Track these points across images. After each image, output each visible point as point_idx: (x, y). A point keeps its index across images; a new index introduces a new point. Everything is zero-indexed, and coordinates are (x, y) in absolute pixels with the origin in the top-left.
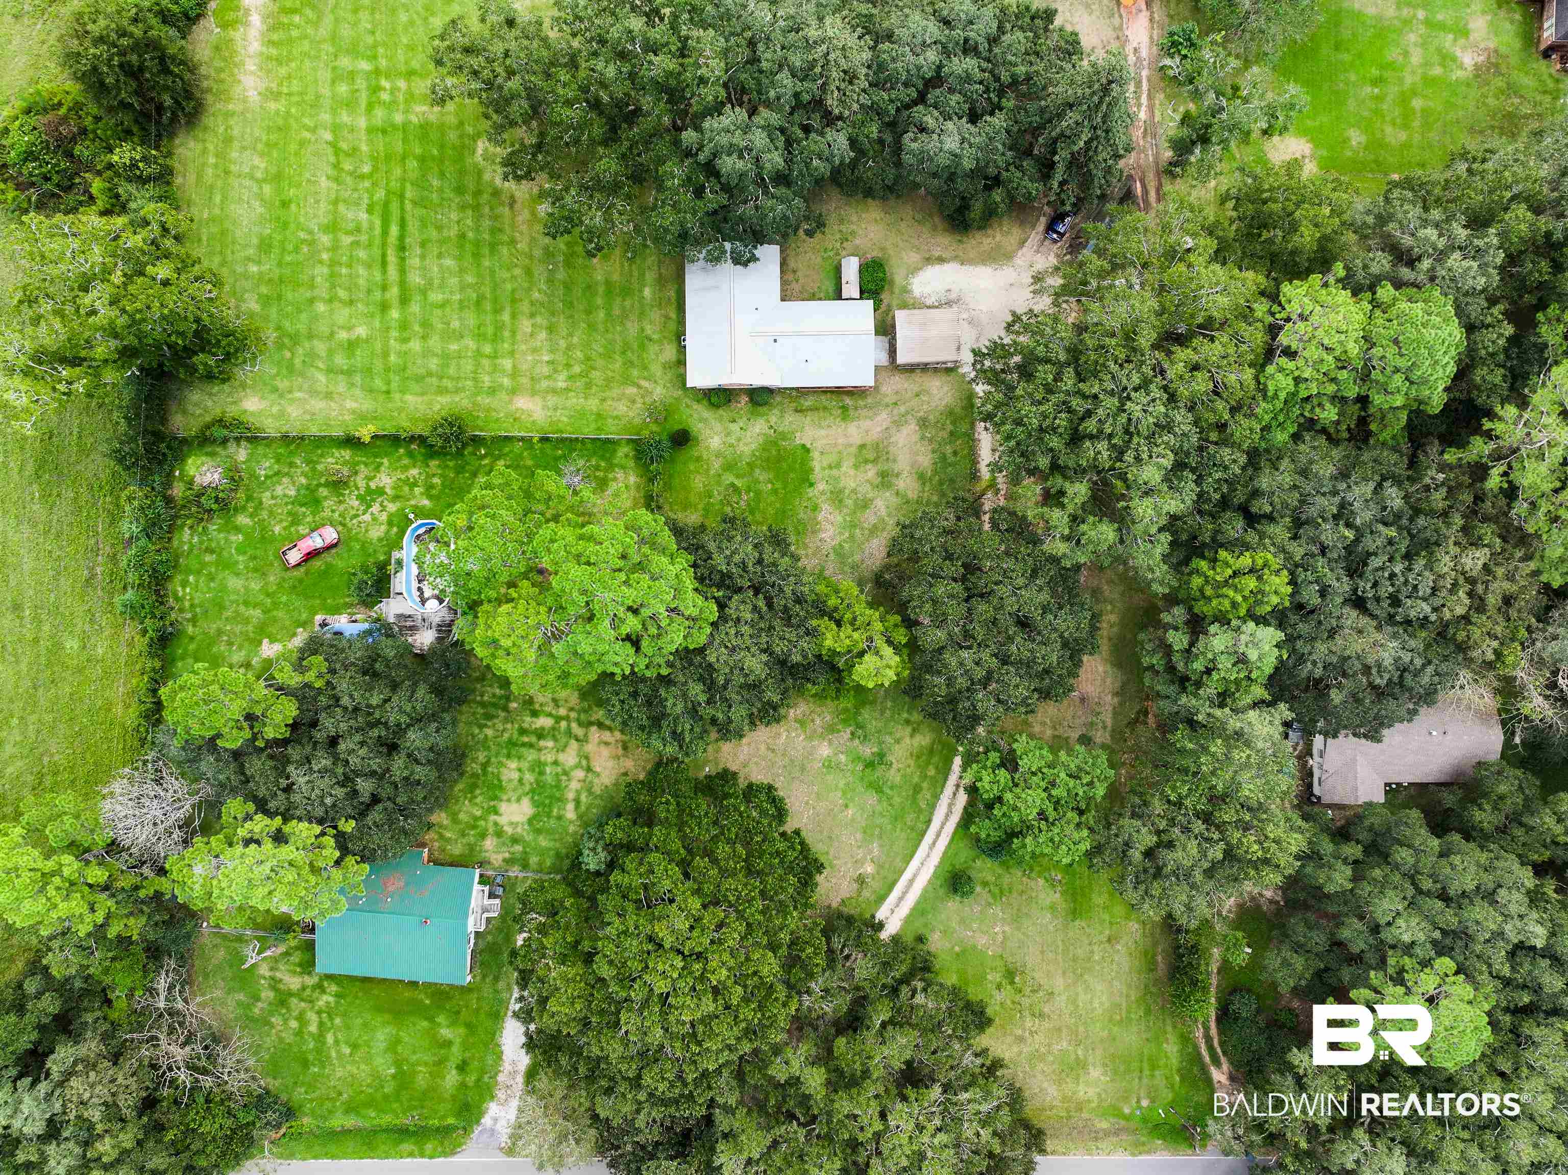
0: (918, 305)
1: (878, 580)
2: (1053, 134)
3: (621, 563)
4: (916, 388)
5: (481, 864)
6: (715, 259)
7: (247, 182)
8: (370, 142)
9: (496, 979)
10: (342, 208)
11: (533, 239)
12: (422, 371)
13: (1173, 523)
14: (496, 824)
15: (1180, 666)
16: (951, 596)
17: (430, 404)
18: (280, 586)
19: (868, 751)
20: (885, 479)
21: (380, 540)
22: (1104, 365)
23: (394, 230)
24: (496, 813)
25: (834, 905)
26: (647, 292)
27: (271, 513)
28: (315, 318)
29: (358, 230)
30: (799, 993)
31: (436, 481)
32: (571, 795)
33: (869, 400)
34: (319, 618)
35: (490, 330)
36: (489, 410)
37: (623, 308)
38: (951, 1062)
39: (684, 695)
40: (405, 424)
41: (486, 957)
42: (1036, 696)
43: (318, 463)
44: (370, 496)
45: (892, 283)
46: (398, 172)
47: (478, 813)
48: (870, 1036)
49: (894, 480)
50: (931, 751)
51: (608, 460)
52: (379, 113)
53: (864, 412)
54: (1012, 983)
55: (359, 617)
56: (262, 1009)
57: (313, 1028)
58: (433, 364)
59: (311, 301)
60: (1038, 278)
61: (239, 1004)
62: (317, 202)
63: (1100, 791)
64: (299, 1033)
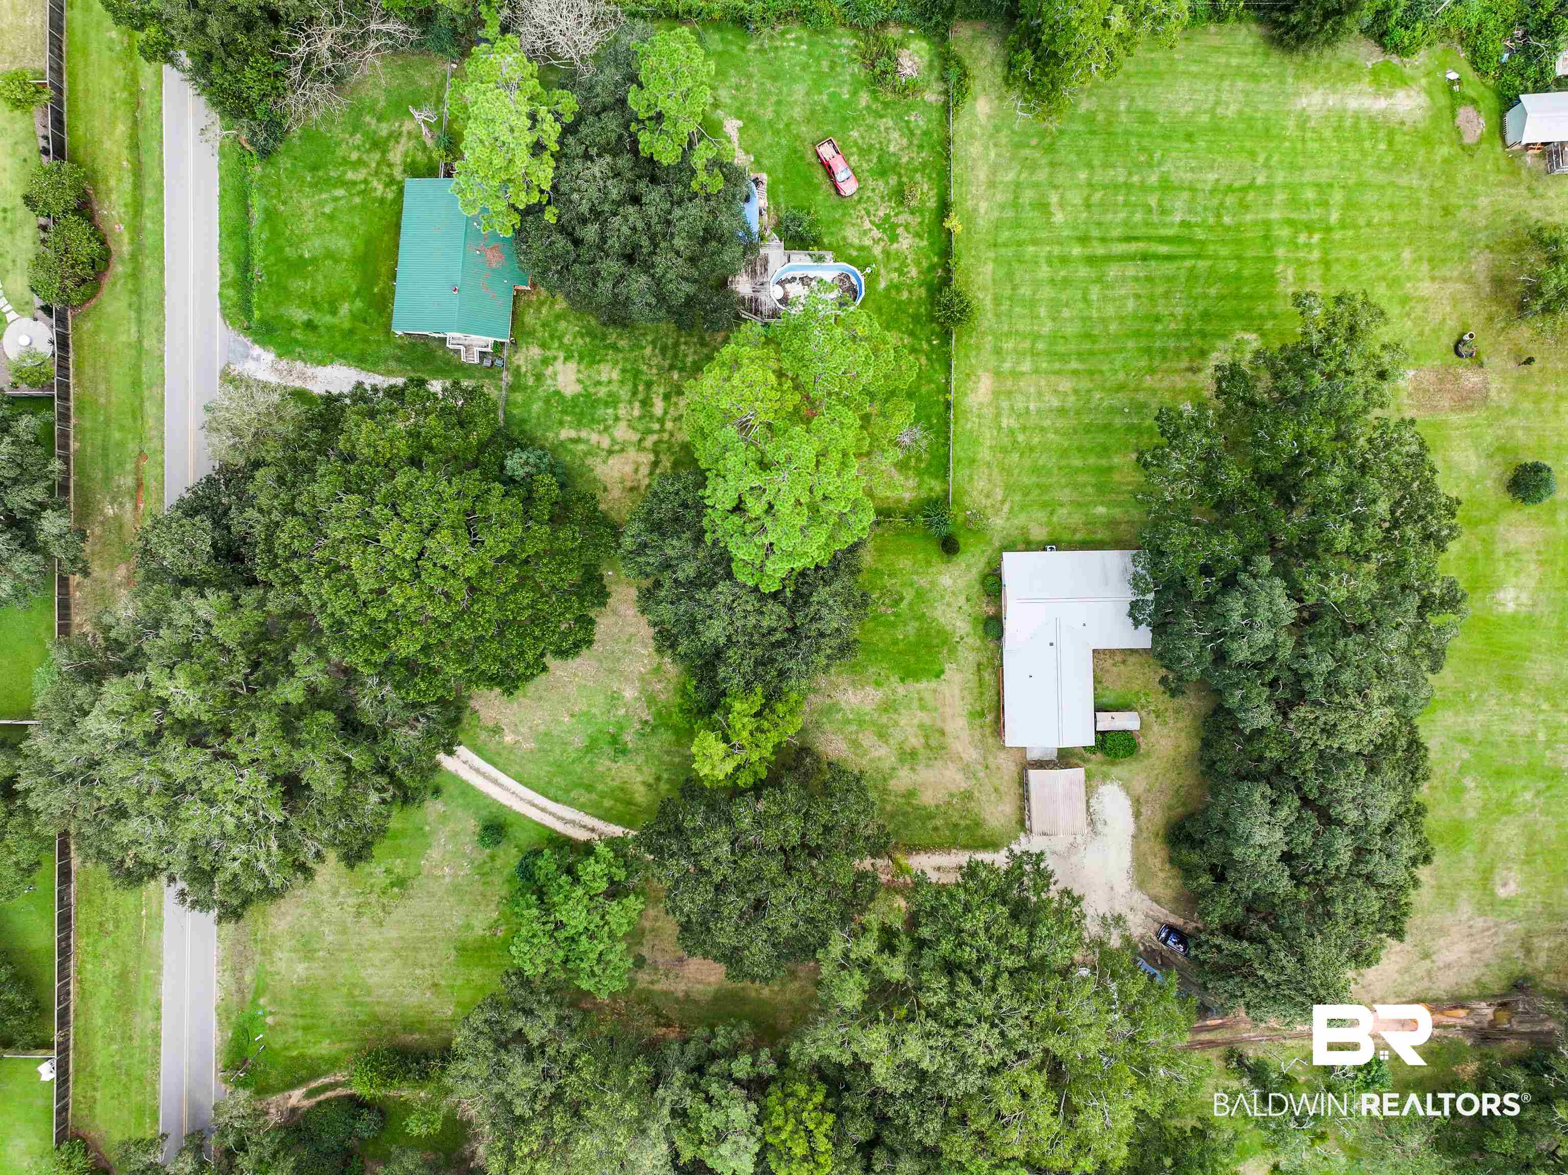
0: (1090, 791)
1: (804, 751)
2: (1271, 941)
3: (818, 495)
4: (1002, 789)
5: (514, 344)
6: (1136, 582)
7: (1212, 98)
8: (1255, 223)
9: (399, 360)
10: (1185, 195)
11: (1154, 392)
12: (1017, 281)
13: (862, 1067)
14: (555, 358)
15: (714, 1068)
16: (786, 833)
17: (984, 288)
18: (797, 137)
19: (629, 738)
20: (909, 756)
21: (844, 238)
22: (1027, 999)
23: (1163, 249)
24: (566, 359)
25: (472, 703)
26: (1101, 510)
27: (870, 127)
28: (1071, 168)
29: (1163, 212)
30: (380, 674)
31: (905, 295)
32: (584, 434)
33: (990, 740)
34: (764, 177)
35: (1061, 348)
36: (978, 348)
37: (1085, 485)
38: (309, 829)
39: (684, 557)
40: (963, 261)
41: (421, 349)
42: (684, 919)
43: (923, 173)
44: (889, 228)
45: (1113, 763)
46: (1224, 252)
47: (566, 341)
48: (337, 747)
49: (907, 767)
50: (630, 803)
51: (927, 471)
52: (1285, 232)
53: (977, 733)
54: (393, 885)
55: (766, 217)
56: (369, 124)
57: (350, 175)
58: (1025, 291)
59: (1090, 166)
60: (1119, 920)
61: (375, 101)
62: (1192, 170)
63: (585, 984)
64: (345, 161)
